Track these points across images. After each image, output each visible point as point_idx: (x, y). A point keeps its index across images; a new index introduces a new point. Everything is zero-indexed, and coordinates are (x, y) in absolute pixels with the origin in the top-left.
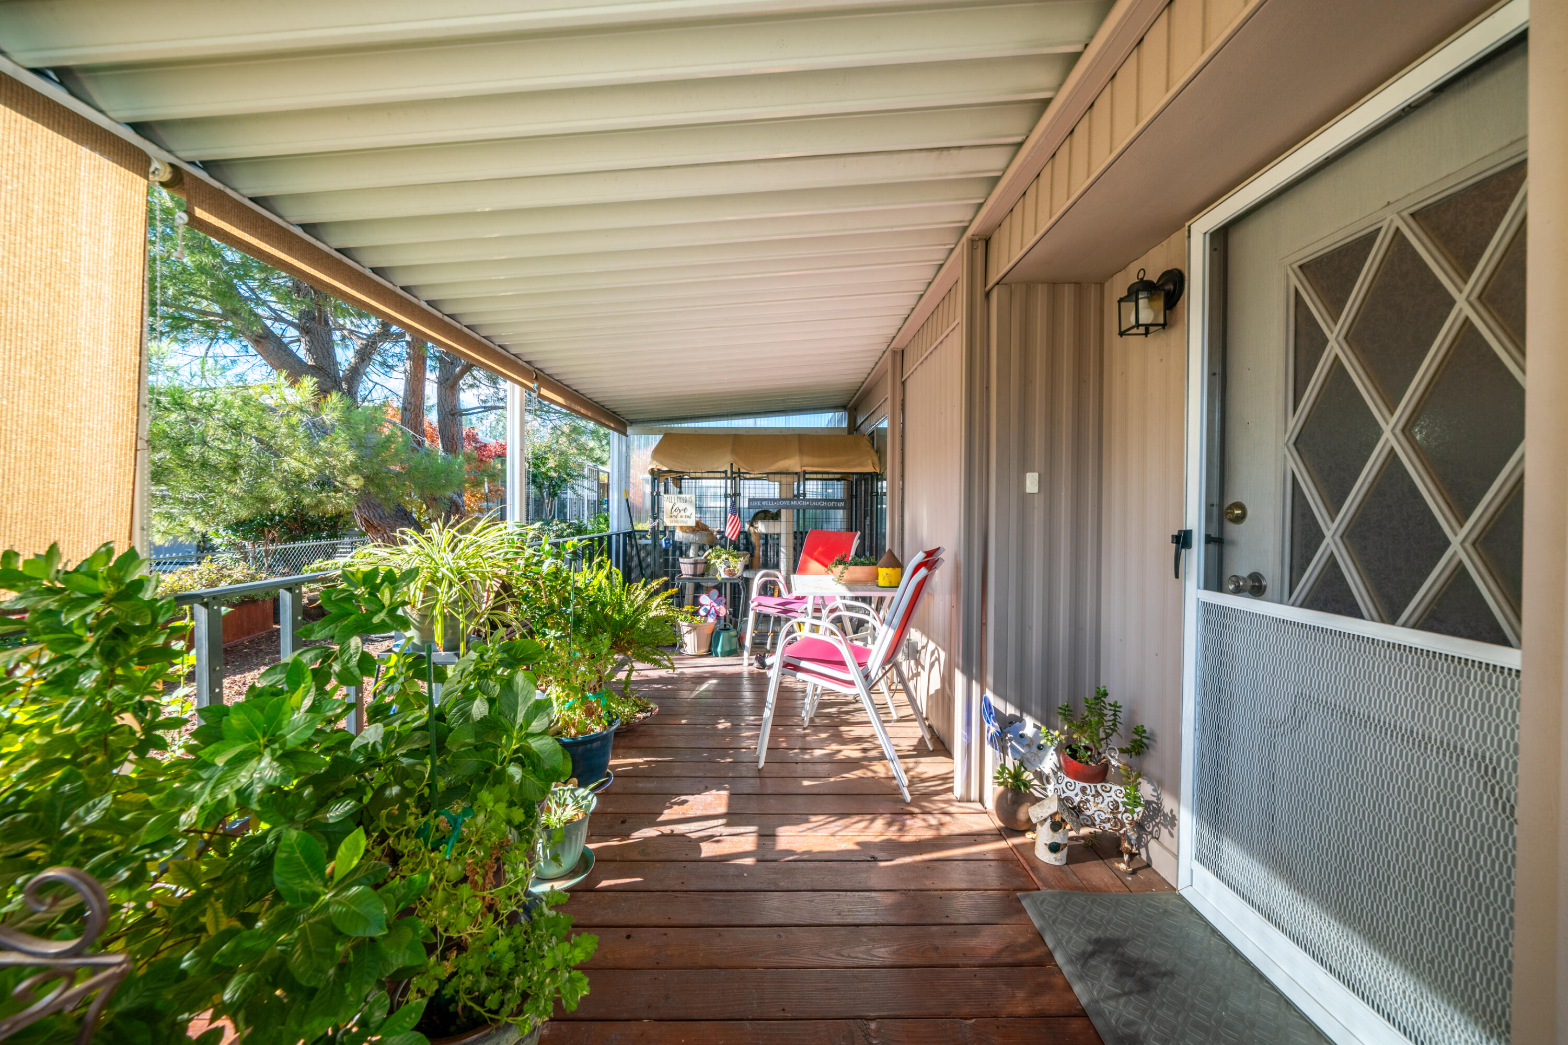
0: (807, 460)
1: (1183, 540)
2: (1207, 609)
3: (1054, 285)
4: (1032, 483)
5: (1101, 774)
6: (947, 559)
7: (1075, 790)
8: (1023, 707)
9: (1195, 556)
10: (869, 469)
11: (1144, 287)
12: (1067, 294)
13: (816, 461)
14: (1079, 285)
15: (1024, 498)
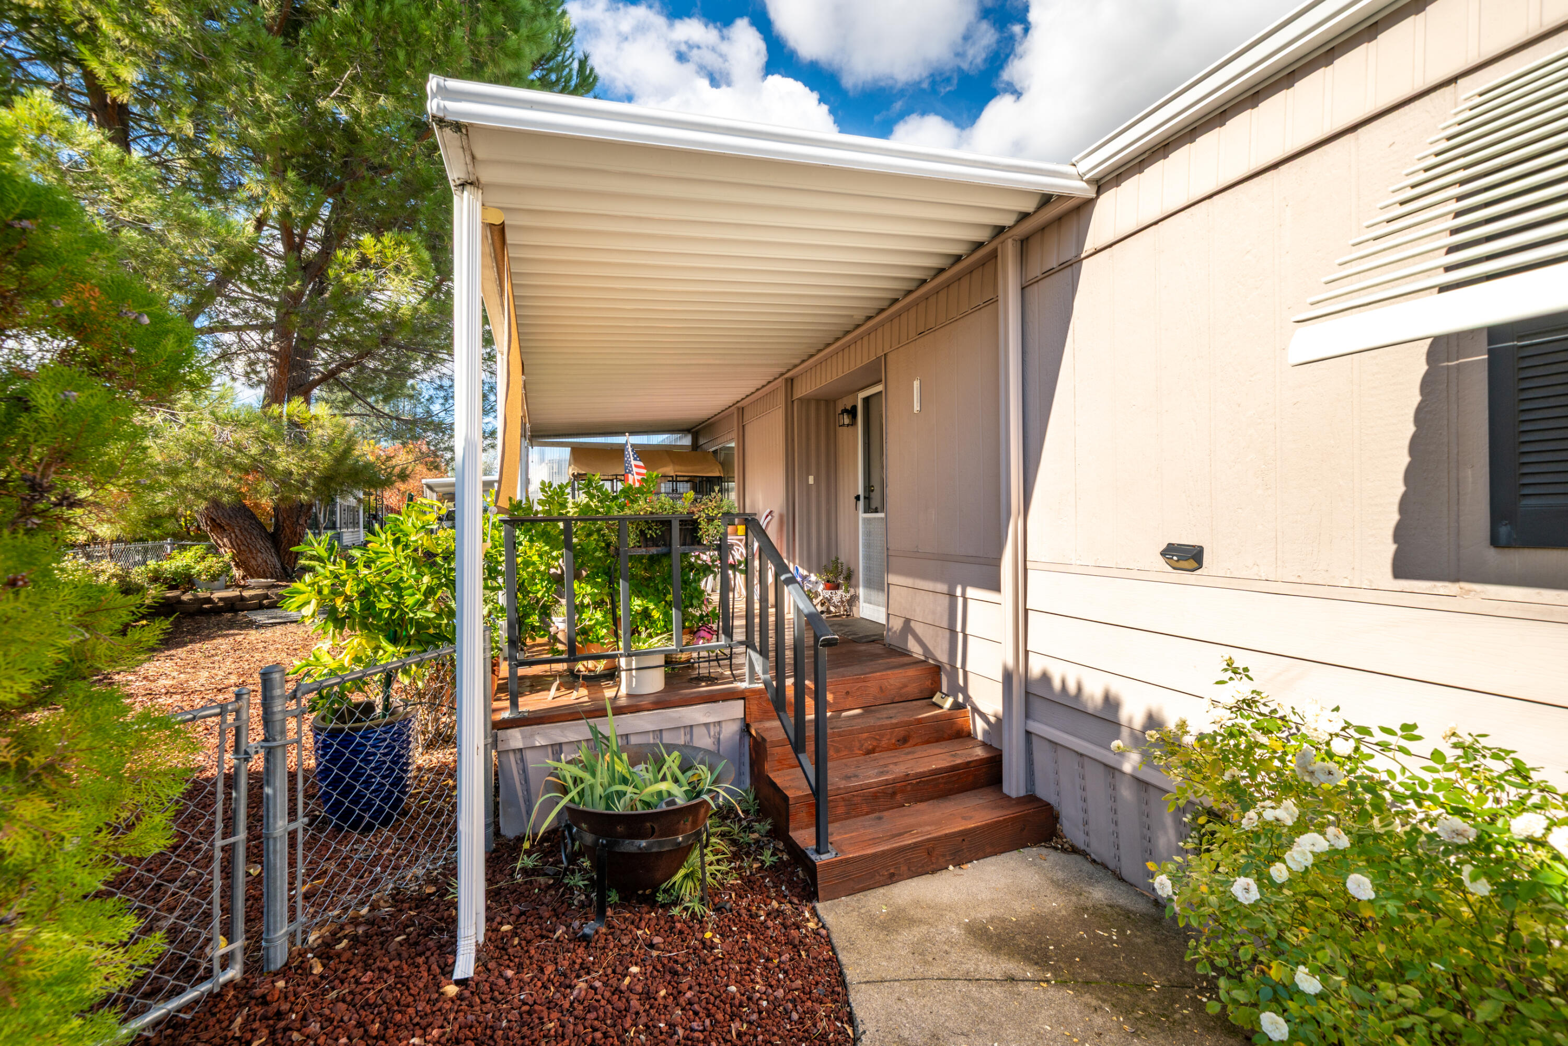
0: (678, 468)
1: (858, 498)
2: (864, 519)
3: (818, 401)
4: (811, 480)
5: (837, 587)
6: (776, 514)
7: (828, 594)
8: (810, 572)
9: (861, 503)
10: (717, 474)
11: (845, 411)
12: (823, 403)
13: (683, 468)
14: (827, 401)
15: (808, 485)
